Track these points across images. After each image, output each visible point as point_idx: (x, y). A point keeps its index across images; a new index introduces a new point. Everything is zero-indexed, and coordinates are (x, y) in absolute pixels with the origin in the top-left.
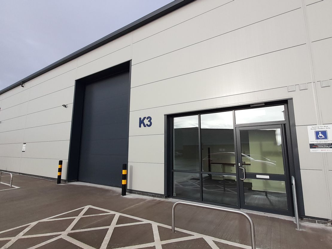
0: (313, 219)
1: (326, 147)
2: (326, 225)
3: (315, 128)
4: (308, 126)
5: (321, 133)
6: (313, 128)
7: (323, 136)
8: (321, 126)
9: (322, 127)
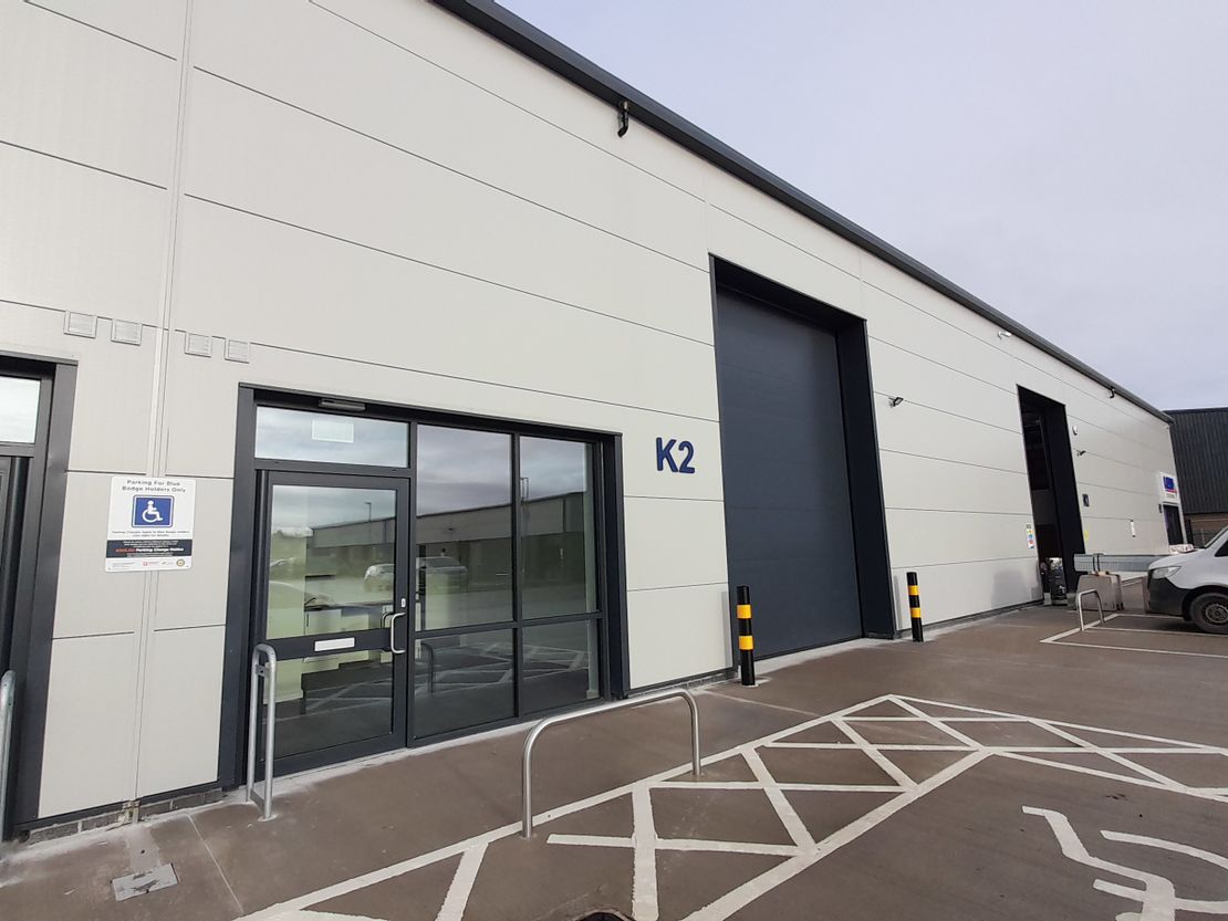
0: (66, 822)
1: (160, 554)
2: (114, 825)
3: (137, 486)
4: (115, 477)
5: (154, 506)
6: (131, 485)
7: (157, 514)
8: (159, 480)
9: (160, 484)
